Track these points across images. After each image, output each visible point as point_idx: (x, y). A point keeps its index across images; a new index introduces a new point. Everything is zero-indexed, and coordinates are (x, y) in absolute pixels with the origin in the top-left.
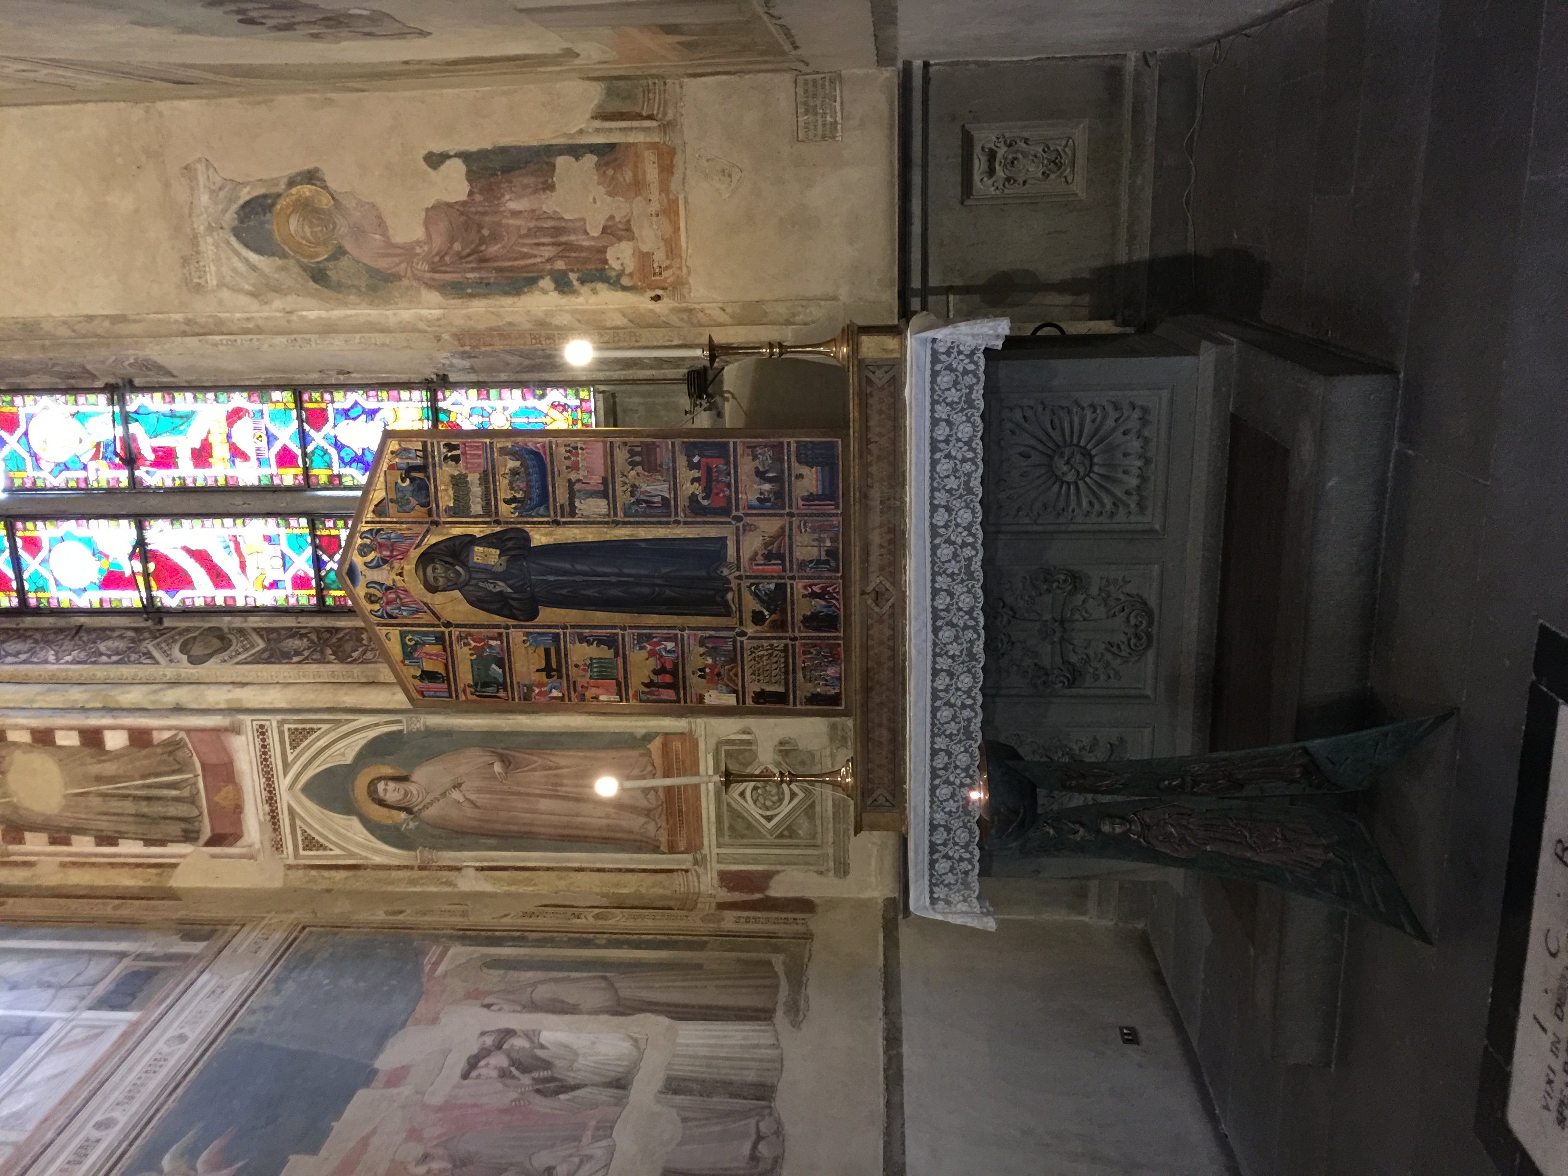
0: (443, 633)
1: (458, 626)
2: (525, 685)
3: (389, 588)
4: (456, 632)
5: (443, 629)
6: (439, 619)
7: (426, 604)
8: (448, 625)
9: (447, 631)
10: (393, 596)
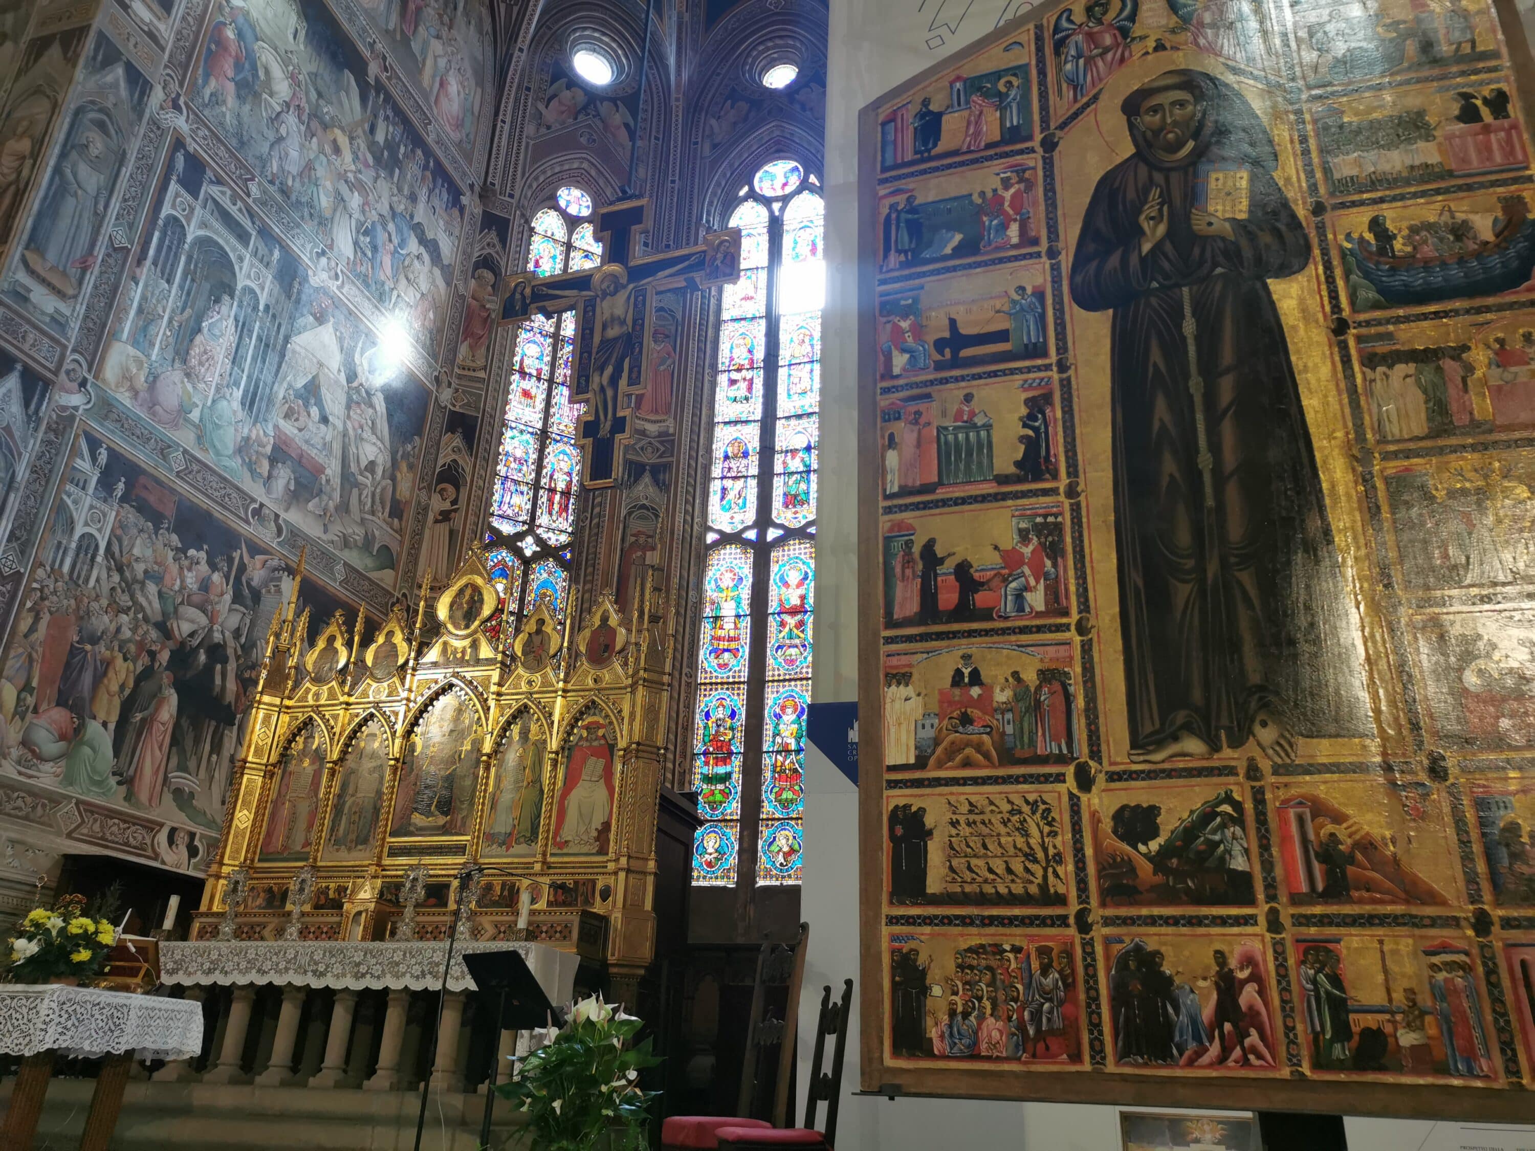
0: (1030, 138)
1: (1048, 164)
2: (916, 300)
3: (1124, 32)
4: (1035, 160)
5: (1038, 137)
6: (1062, 127)
7: (1095, 98)
8: (1049, 145)
9: (1036, 143)
10: (1108, 40)
